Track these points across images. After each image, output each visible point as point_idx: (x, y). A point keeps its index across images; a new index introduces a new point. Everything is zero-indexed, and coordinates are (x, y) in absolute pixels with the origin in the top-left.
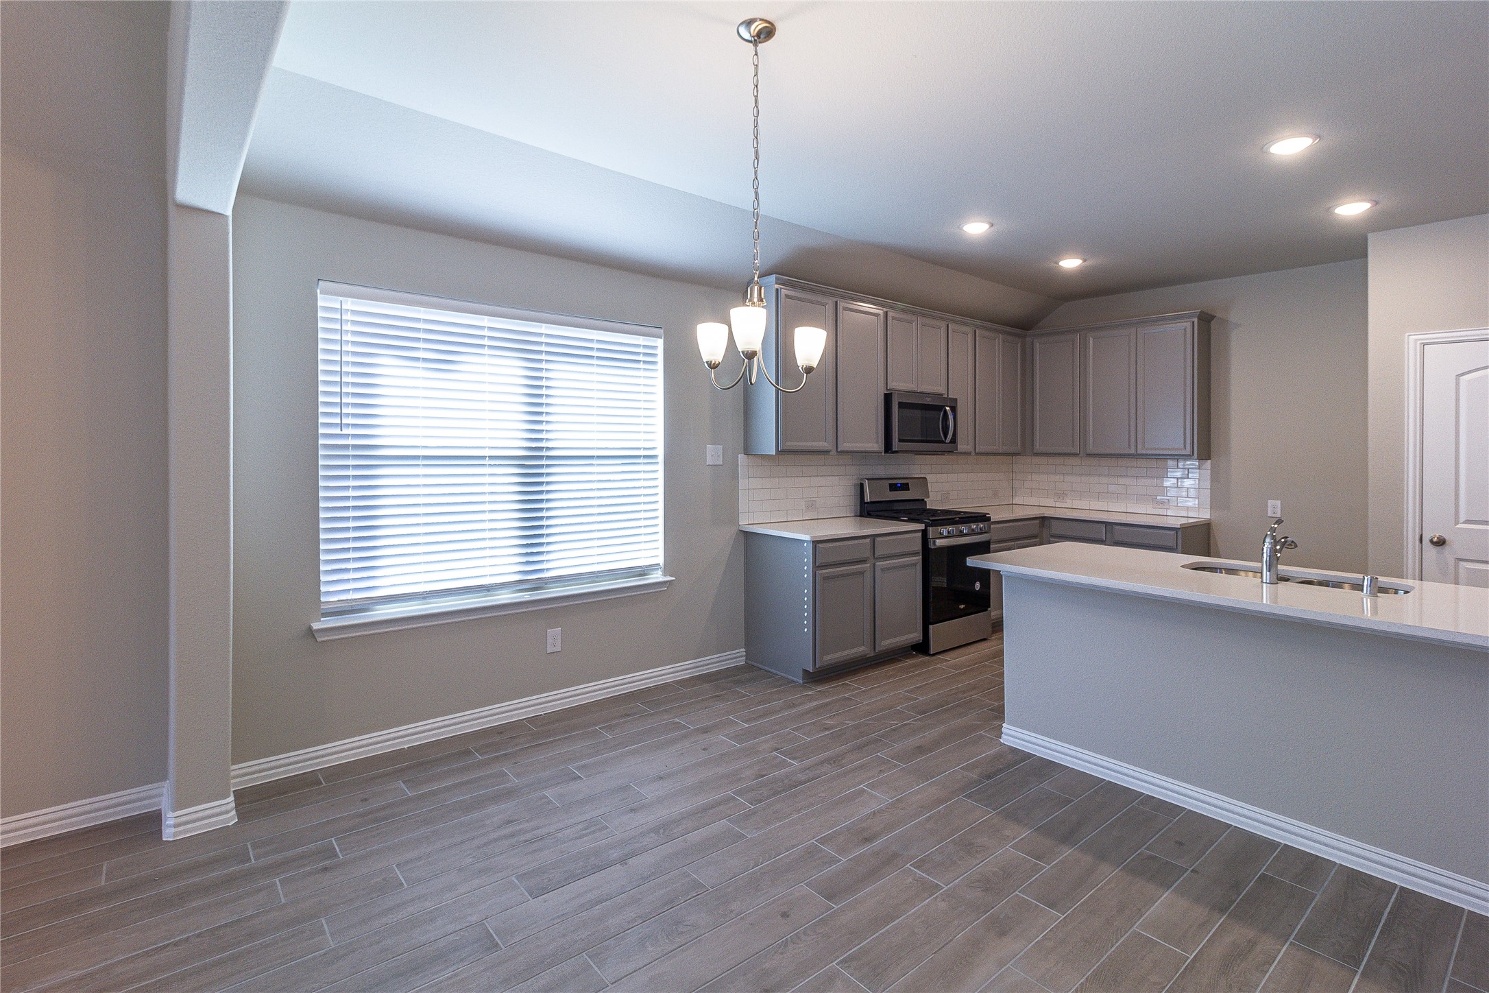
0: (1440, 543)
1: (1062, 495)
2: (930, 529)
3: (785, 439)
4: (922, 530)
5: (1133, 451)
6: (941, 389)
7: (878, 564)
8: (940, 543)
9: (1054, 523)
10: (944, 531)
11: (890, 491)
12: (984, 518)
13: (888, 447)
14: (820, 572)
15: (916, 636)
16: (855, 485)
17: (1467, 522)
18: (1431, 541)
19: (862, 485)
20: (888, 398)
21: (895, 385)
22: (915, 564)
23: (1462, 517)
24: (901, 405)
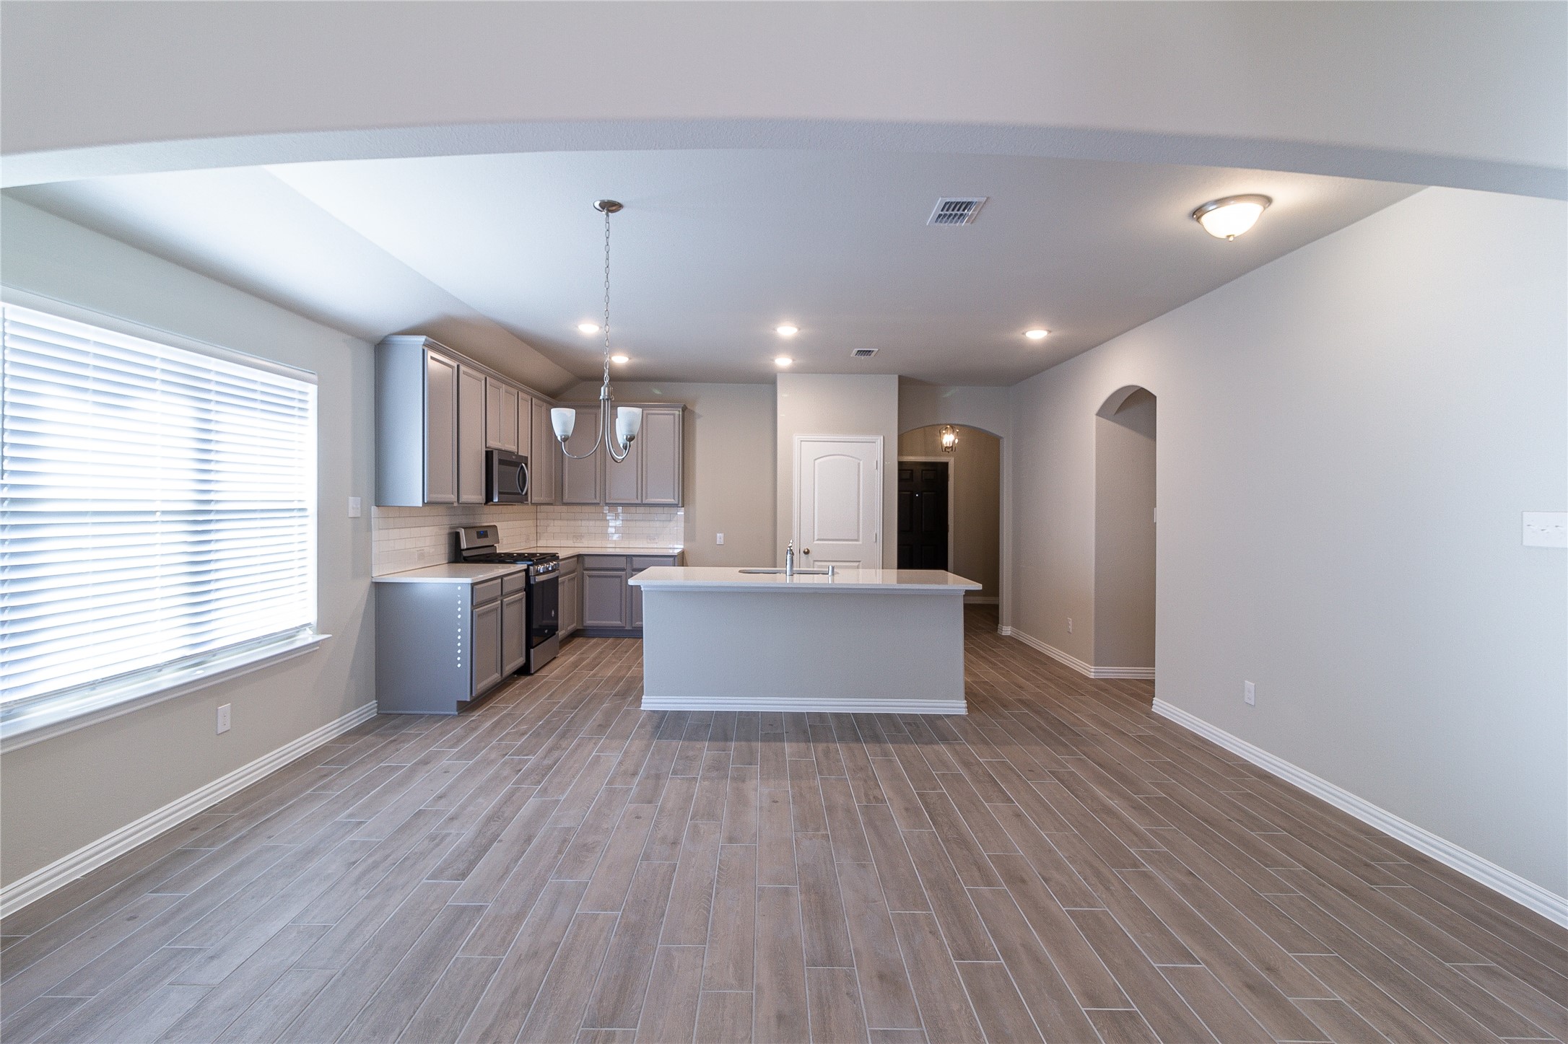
0: (807, 553)
1: (578, 537)
2: (531, 568)
3: (430, 491)
4: (525, 570)
5: (639, 502)
6: (513, 448)
7: (505, 600)
8: (540, 579)
9: (586, 558)
10: (541, 568)
11: (478, 538)
12: (554, 557)
13: (489, 498)
14: (477, 610)
15: (521, 661)
16: (450, 534)
17: (818, 540)
18: (804, 552)
19: (457, 535)
20: (489, 455)
21: (493, 444)
22: (521, 599)
23: (816, 539)
24: (501, 462)
